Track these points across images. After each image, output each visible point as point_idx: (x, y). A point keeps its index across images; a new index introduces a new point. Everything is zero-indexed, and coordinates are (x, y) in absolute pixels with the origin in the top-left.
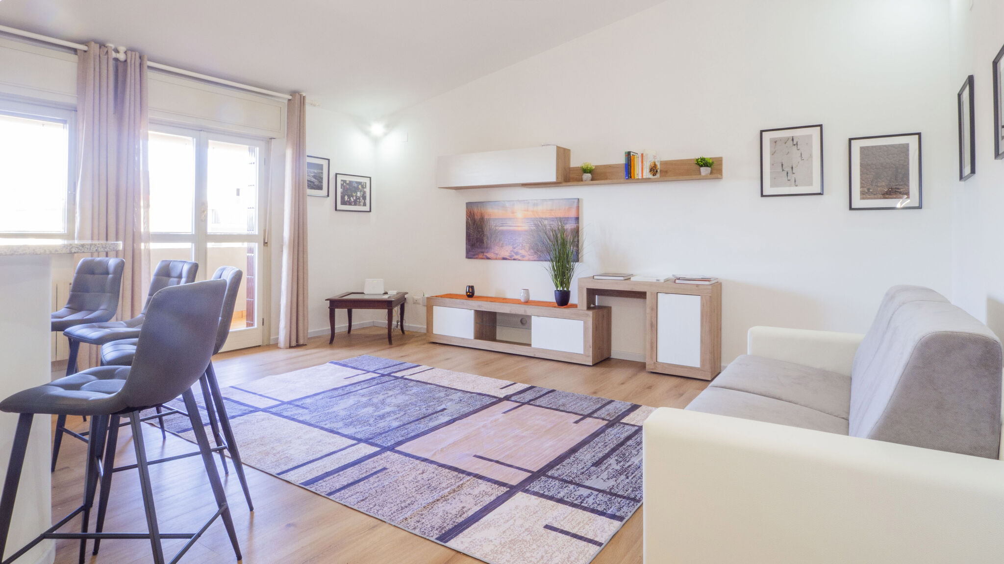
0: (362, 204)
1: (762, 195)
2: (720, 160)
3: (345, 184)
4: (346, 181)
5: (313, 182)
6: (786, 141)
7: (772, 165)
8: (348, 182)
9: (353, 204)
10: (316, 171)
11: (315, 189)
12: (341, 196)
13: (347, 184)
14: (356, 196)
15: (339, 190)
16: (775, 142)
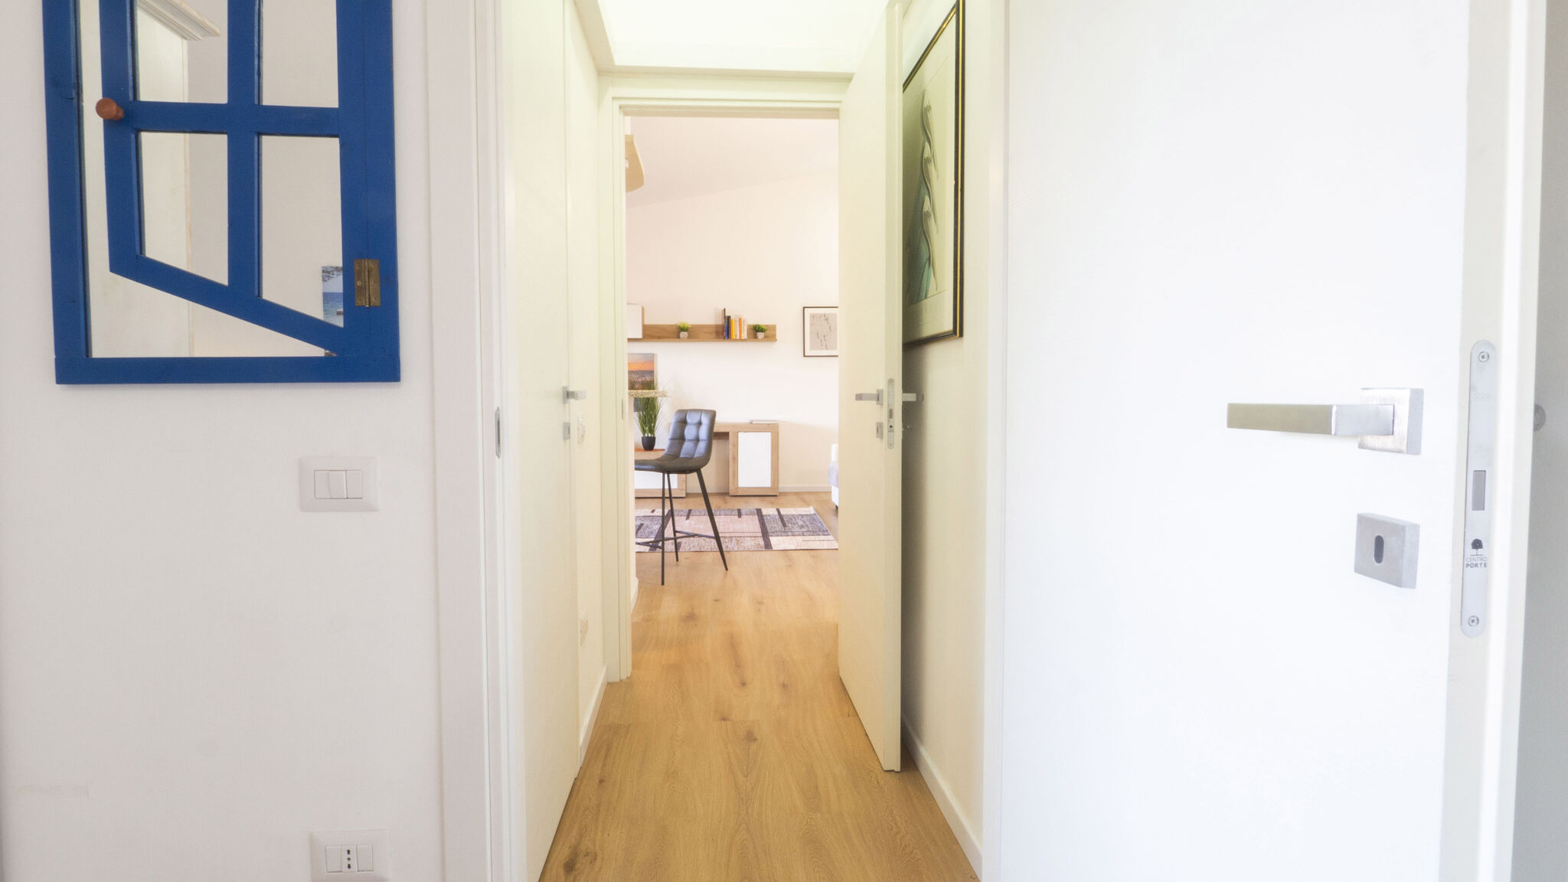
1: (804, 356)
2: (773, 328)
6: (820, 316)
7: (811, 333)
16: (813, 316)
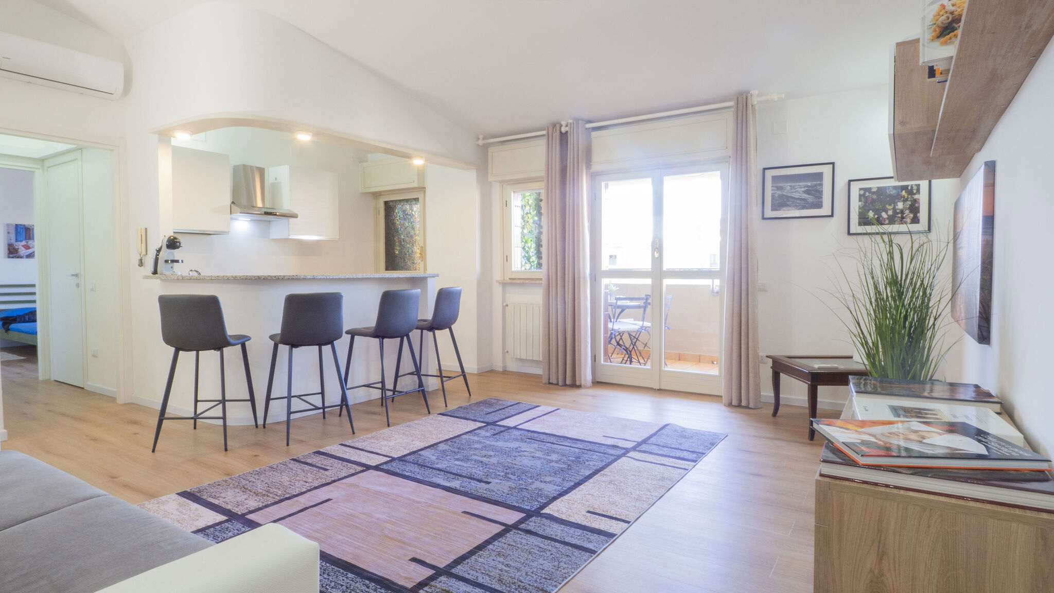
0: (909, 220)
3: (867, 194)
4: (870, 189)
5: (804, 200)
8: (874, 190)
9: (887, 222)
10: (809, 184)
11: (807, 209)
12: (859, 213)
13: (873, 193)
14: (894, 210)
15: (856, 204)
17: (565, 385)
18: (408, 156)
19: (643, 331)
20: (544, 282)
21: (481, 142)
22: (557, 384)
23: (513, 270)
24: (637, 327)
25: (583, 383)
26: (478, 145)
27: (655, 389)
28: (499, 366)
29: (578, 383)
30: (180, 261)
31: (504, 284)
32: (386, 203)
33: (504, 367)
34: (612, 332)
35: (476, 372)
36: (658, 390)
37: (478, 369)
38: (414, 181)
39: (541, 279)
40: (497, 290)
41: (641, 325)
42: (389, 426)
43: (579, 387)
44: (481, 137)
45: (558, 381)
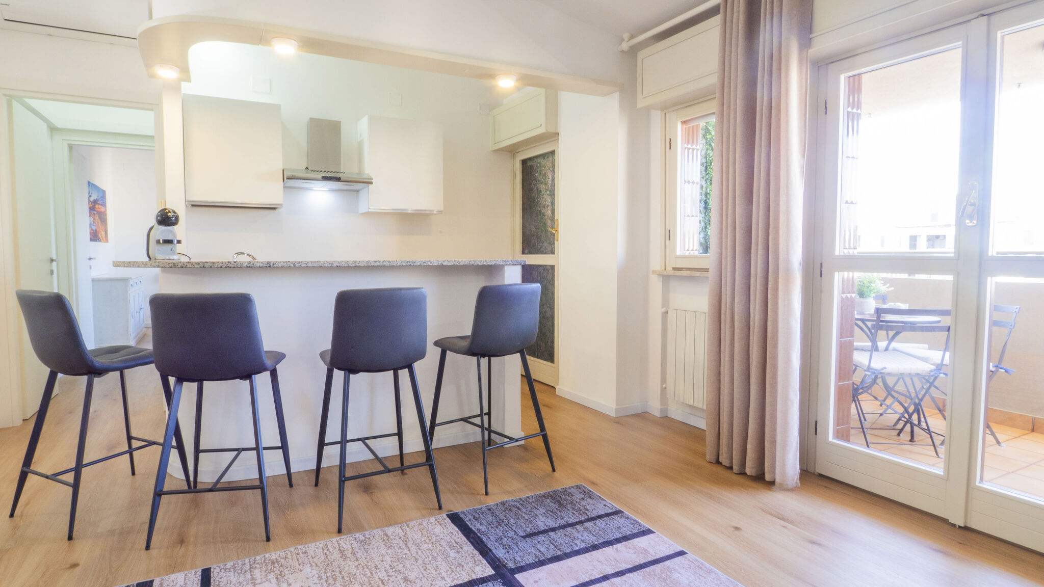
17: (743, 473)
18: (491, 76)
19: (942, 375)
20: (712, 275)
21: (625, 46)
22: (731, 468)
23: (678, 253)
24: (926, 368)
25: (778, 479)
26: (623, 51)
27: (954, 525)
28: (655, 408)
29: (768, 477)
30: (175, 242)
31: (666, 279)
32: (524, 162)
33: (664, 410)
34: (867, 373)
35: (613, 414)
36: (960, 527)
37: (617, 410)
38: (541, 125)
39: (707, 270)
40: (656, 284)
41: (939, 362)
42: (340, 531)
43: (772, 483)
44: (626, 36)
45: (732, 463)
